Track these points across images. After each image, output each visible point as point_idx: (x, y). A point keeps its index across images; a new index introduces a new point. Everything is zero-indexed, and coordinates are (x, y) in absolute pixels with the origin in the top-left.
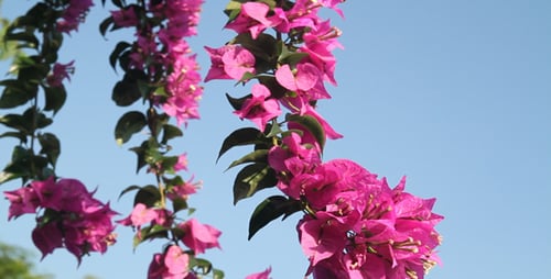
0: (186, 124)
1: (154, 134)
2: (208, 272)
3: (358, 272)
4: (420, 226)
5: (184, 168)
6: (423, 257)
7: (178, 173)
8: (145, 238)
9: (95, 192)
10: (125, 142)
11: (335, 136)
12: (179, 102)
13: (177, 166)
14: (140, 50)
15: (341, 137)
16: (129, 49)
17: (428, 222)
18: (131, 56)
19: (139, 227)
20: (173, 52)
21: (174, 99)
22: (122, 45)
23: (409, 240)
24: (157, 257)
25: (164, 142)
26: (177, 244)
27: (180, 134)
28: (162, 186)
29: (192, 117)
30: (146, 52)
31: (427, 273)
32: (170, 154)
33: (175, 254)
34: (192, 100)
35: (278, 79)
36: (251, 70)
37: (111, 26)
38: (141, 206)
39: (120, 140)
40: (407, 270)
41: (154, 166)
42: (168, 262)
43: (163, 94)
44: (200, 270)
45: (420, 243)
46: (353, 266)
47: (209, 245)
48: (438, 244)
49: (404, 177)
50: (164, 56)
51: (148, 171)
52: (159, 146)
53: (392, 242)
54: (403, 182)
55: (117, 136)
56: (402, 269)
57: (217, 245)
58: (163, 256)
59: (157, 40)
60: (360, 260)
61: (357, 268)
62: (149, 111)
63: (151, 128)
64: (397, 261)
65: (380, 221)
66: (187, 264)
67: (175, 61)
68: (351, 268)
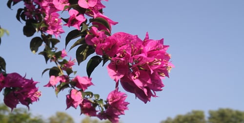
0: (60, 37)
1: (48, 45)
2: (92, 96)
3: (138, 80)
4: (160, 52)
5: (66, 55)
6: (164, 65)
7: (64, 58)
8: (60, 90)
9: (25, 76)
10: (36, 51)
11: (115, 24)
12: (53, 28)
13: (62, 55)
14: (28, 10)
15: (118, 23)
16: (23, 11)
17: (163, 50)
18: (25, 14)
19: (55, 86)
20: (43, 7)
21: (50, 27)
22: (20, 10)
23: (155, 60)
24: (68, 96)
25: (53, 46)
26: (74, 89)
27: (59, 41)
28: (59, 66)
29: (61, 33)
30: (31, 10)
31: (169, 72)
32: (57, 51)
33: (75, 93)
34: (59, 25)
35: (80, 5)
36: (68, 4)
37: (12, 3)
38: (53, 77)
39: (34, 51)
40: (159, 73)
41: (52, 58)
42: (73, 97)
43: (45, 26)
44: (88, 97)
45: (160, 60)
46: (135, 78)
47: (88, 85)
48: (170, 58)
49: (147, 33)
50: (40, 10)
51: (51, 61)
52: (51, 49)
53: (148, 63)
54: (147, 35)
55: (32, 50)
56: (157, 73)
57: (91, 84)
58: (70, 95)
59: (34, 4)
60: (137, 74)
61: (137, 78)
62: (42, 36)
63: (45, 42)
64: (153, 70)
65: (140, 55)
66: (81, 96)
67: (45, 11)
68: (134, 79)
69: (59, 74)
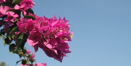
38: (22, 65)
48: (69, 28)
60: (48, 41)
68: (46, 44)
69: (27, 63)
